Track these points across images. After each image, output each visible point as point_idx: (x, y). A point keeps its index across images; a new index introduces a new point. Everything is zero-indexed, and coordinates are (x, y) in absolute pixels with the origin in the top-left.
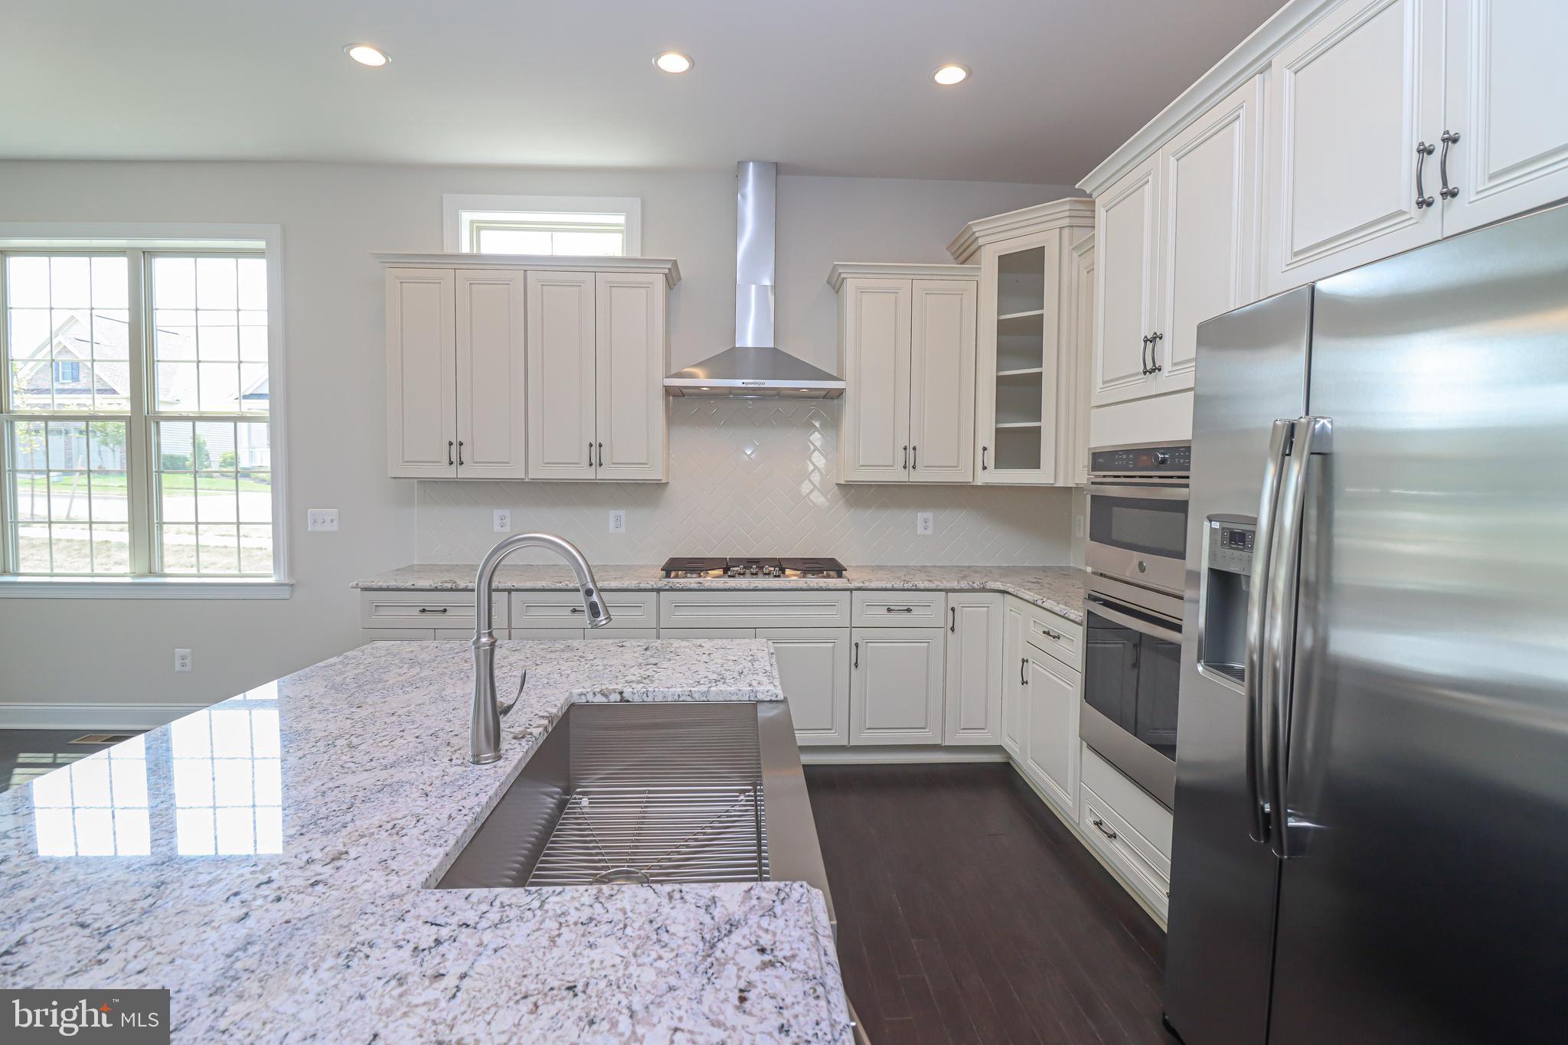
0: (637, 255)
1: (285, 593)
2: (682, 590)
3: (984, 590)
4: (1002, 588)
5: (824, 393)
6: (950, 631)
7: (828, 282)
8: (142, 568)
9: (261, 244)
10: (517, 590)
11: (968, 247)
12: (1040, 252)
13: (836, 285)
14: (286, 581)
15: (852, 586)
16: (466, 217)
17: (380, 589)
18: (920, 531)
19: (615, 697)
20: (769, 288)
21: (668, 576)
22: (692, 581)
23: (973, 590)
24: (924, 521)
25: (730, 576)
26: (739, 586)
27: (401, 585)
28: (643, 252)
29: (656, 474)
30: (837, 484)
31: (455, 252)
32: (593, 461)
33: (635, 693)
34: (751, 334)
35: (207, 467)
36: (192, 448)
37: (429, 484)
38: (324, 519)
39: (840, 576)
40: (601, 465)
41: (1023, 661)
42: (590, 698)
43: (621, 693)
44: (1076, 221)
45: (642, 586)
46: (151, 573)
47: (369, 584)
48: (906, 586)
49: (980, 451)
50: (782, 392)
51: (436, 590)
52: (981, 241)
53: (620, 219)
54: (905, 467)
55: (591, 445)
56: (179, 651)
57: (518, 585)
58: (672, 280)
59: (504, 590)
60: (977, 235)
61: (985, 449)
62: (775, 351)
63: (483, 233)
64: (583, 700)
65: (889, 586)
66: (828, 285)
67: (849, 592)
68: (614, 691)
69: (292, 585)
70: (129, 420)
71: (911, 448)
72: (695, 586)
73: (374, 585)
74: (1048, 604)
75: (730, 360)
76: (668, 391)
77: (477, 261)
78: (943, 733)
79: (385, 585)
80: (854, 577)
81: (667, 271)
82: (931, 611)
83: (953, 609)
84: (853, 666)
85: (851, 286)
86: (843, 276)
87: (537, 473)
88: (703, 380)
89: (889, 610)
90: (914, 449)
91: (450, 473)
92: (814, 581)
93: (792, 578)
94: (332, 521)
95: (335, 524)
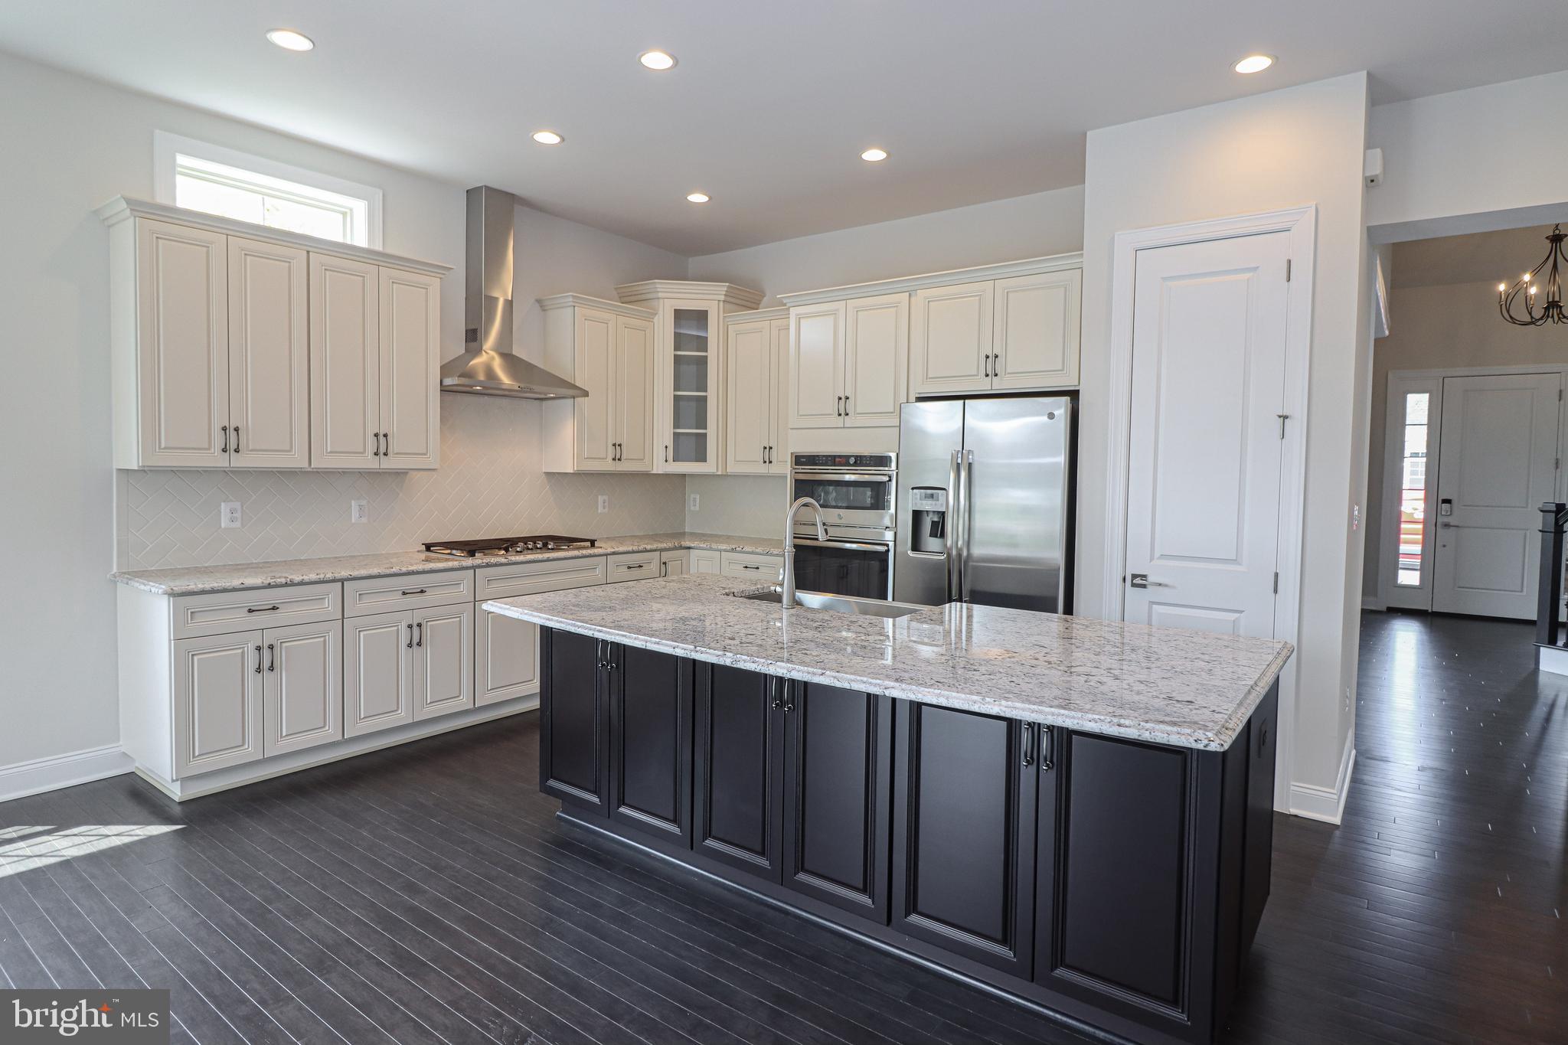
15: (603, 553)
44: (729, 299)
65: (624, 550)
67: (603, 558)
80: (602, 547)
89: (630, 567)
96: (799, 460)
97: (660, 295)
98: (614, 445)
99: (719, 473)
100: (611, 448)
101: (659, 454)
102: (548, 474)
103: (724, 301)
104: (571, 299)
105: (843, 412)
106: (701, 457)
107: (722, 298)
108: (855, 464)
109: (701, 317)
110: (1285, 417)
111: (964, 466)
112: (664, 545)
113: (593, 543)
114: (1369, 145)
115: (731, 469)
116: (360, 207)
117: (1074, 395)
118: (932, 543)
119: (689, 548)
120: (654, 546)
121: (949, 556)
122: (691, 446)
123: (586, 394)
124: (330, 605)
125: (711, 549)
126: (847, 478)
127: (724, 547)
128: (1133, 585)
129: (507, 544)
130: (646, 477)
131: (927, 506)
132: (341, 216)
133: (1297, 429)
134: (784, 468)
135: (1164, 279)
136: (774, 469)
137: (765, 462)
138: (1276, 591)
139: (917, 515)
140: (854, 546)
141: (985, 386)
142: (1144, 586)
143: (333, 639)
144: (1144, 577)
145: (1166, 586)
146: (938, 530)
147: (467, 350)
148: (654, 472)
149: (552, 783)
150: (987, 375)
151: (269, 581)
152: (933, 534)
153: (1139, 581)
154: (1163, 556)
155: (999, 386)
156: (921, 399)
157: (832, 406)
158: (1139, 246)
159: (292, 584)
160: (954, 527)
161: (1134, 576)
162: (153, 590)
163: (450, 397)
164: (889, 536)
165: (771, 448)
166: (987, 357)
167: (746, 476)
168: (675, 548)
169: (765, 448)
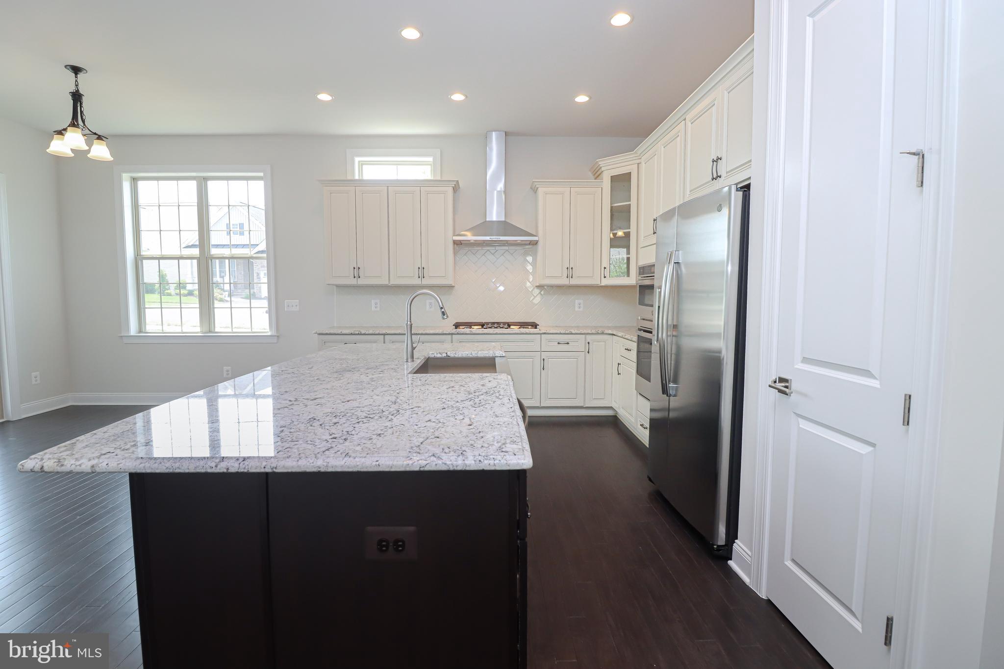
0: (439, 178)
1: (275, 340)
2: (463, 334)
3: (603, 333)
4: (611, 333)
5: (529, 242)
6: (587, 353)
7: (531, 188)
8: (206, 329)
9: (261, 174)
10: (387, 334)
11: (597, 171)
12: (629, 175)
13: (535, 190)
14: (275, 334)
15: (541, 332)
16: (357, 159)
17: (327, 334)
18: (577, 309)
19: (444, 355)
20: (502, 192)
21: (456, 328)
22: (467, 330)
23: (598, 334)
24: (579, 302)
25: (485, 328)
26: (489, 332)
27: (336, 332)
28: (441, 178)
29: (449, 282)
30: (536, 286)
31: (352, 178)
32: (420, 276)
33: (451, 354)
34: (495, 214)
35: (168, 290)
36: (158, 278)
37: (342, 288)
38: (292, 305)
39: (536, 328)
40: (424, 277)
41: (619, 364)
42: (435, 355)
43: (446, 353)
45: (445, 332)
46: (210, 332)
47: (321, 332)
48: (566, 332)
49: (603, 269)
50: (509, 242)
51: (352, 334)
52: (603, 169)
53: (431, 159)
54: (567, 277)
55: (419, 268)
56: (225, 368)
57: (388, 332)
58: (456, 189)
59: (382, 334)
60: (601, 166)
61: (605, 268)
62: (505, 222)
63: (364, 166)
64: (433, 356)
65: (559, 332)
66: (531, 190)
67: (539, 335)
68: (444, 353)
69: (278, 336)
70: (199, 259)
71: (571, 268)
72: (469, 332)
73: (324, 332)
74: (627, 336)
75: (485, 227)
76: (455, 243)
77: (361, 183)
78: (584, 401)
79: (328, 332)
80: (541, 329)
81: (454, 185)
82: (579, 343)
83: (589, 343)
84: (542, 370)
85: (541, 191)
86: (537, 186)
87: (394, 281)
88: (470, 237)
89: (559, 343)
90: (572, 268)
91: (353, 282)
92: (523, 330)
93: (515, 329)
94: (296, 306)
95: (298, 307)
98: (568, 268)
100: (565, 270)
109: (627, 177)
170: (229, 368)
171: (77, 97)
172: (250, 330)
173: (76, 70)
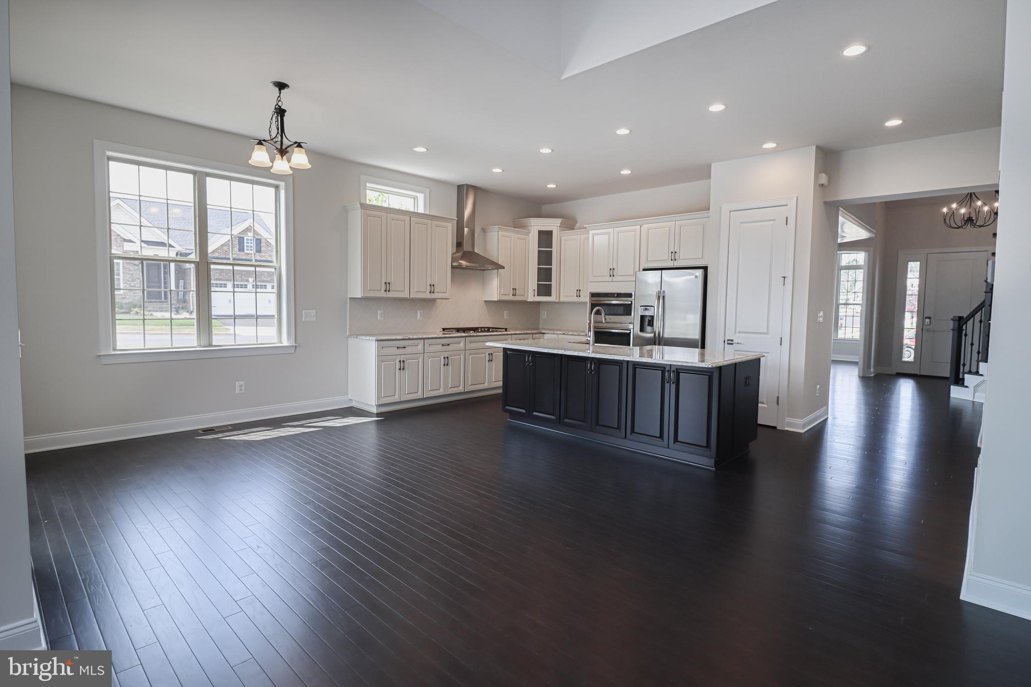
44: (562, 225)
51: (403, 339)
69: (296, 347)
95: (315, 317)
96: (593, 295)
97: (532, 224)
98: (513, 289)
99: (557, 301)
100: (512, 290)
101: (531, 293)
102: (485, 301)
103: (560, 226)
104: (497, 228)
105: (612, 275)
106: (549, 294)
107: (559, 225)
108: (617, 297)
109: (550, 233)
110: (785, 278)
111: (661, 297)
112: (534, 332)
113: (506, 330)
114: (818, 171)
115: (562, 299)
116: (421, 197)
117: (705, 268)
118: (649, 329)
119: (544, 333)
120: (530, 332)
121: (655, 335)
122: (544, 290)
123: (503, 268)
124: (420, 347)
125: (554, 334)
126: (614, 302)
127: (560, 332)
128: (728, 344)
129: (475, 329)
130: (525, 303)
131: (647, 313)
132: (413, 200)
133: (789, 281)
134: (586, 299)
135: (742, 223)
136: (582, 299)
137: (577, 296)
138: (781, 345)
139: (642, 317)
140: (616, 331)
141: (670, 264)
142: (732, 344)
143: (421, 360)
144: (732, 340)
145: (739, 343)
146: (651, 323)
147: (457, 250)
148: (529, 301)
149: (507, 407)
150: (672, 260)
151: (403, 338)
152: (649, 325)
153: (730, 342)
154: (740, 332)
155: (677, 264)
156: (644, 270)
157: (607, 272)
158: (732, 210)
159: (409, 339)
160: (657, 324)
161: (728, 340)
162: (370, 339)
163: (456, 270)
164: (631, 326)
165: (580, 290)
166: (672, 252)
167: (569, 303)
168: (538, 333)
169: (577, 290)
170: (242, 383)
171: (281, 112)
172: (256, 343)
173: (281, 86)
